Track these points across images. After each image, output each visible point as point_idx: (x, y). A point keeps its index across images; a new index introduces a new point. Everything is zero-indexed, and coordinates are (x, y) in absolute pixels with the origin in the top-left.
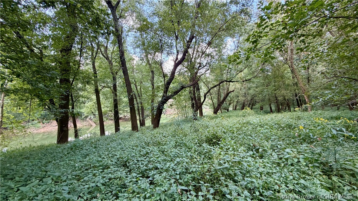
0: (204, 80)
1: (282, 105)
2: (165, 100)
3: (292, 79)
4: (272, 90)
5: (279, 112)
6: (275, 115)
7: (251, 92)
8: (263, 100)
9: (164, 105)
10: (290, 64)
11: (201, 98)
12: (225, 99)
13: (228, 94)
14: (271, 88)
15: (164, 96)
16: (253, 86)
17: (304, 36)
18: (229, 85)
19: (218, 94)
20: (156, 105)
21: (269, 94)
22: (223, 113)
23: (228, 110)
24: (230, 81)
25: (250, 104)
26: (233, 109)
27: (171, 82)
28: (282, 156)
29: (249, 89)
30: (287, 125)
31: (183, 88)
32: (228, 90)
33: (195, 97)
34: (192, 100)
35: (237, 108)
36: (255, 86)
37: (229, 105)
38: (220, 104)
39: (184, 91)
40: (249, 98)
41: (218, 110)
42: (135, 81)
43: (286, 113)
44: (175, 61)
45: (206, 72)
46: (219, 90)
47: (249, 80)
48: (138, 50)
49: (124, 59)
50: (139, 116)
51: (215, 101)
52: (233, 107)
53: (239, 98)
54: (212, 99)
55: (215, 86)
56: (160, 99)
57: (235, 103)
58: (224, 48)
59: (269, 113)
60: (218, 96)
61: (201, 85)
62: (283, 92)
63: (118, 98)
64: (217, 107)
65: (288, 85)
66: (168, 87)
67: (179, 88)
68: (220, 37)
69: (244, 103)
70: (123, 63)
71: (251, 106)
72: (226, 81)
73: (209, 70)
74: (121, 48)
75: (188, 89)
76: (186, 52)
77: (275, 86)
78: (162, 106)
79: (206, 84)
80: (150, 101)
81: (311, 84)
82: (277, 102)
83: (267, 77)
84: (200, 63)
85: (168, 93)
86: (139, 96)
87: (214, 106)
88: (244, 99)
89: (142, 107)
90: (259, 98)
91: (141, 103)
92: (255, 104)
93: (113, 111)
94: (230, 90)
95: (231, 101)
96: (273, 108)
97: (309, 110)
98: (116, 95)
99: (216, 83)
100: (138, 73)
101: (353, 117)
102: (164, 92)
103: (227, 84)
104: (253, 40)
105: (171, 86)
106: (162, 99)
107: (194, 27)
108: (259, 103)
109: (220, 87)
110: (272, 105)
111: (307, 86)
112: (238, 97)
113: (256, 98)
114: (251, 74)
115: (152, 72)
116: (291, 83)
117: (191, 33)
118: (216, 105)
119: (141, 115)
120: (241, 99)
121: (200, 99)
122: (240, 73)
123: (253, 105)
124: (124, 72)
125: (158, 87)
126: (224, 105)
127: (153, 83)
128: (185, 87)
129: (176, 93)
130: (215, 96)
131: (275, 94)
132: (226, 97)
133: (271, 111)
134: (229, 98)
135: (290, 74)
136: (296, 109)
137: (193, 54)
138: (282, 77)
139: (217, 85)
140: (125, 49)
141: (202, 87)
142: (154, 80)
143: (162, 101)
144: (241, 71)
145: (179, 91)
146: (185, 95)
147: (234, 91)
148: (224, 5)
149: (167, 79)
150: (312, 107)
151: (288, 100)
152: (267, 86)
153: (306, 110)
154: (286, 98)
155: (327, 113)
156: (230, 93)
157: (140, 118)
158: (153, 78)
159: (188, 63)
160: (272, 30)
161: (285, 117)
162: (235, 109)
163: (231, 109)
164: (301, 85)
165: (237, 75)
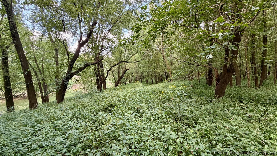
0: (107, 60)
1: (158, 79)
2: (70, 76)
3: (163, 62)
4: (153, 69)
5: (157, 83)
6: (154, 85)
7: (141, 70)
8: (148, 76)
9: (68, 81)
10: (162, 52)
11: (105, 74)
12: (123, 75)
13: (125, 72)
14: (152, 67)
15: (68, 73)
16: (142, 66)
17: (166, 33)
18: (126, 65)
19: (118, 71)
20: (60, 81)
21: (151, 72)
22: (122, 86)
23: (126, 83)
24: (126, 62)
25: (140, 79)
26: (129, 83)
27: (76, 60)
28: (153, 113)
29: (140, 68)
30: (160, 91)
31: (87, 65)
32: (125, 68)
33: (99, 73)
34: (97, 76)
35: (132, 81)
36: (143, 66)
37: (127, 80)
38: (120, 79)
39: (89, 68)
40: (140, 74)
41: (118, 84)
42: (35, 57)
43: (160, 83)
44: (79, 42)
45: (108, 53)
46: (119, 68)
47: (138, 61)
48: (37, 26)
49: (17, 33)
50: (41, 92)
51: (116, 77)
52: (129, 81)
53: (133, 75)
54: (113, 75)
55: (115, 65)
56: (65, 75)
57: (131, 78)
58: (122, 36)
59: (151, 84)
60: (118, 73)
61: (105, 64)
62: (159, 70)
63: (11, 75)
64: (118, 81)
65: (161, 66)
66: (73, 64)
67: (83, 65)
68: (118, 27)
69: (136, 78)
70: (15, 36)
71: (141, 80)
72: (123, 61)
73: (110, 52)
74: (11, 20)
75: (92, 67)
76: (89, 35)
77: (154, 66)
78: (66, 81)
79: (109, 63)
80: (54, 78)
81: (172, 66)
82: (155, 77)
83: (150, 60)
84: (102, 46)
85: (72, 70)
86: (41, 73)
87: (115, 81)
88: (136, 75)
89: (44, 83)
90: (145, 75)
91: (43, 80)
92: (143, 78)
93: (4, 90)
94: (127, 68)
95: (127, 76)
96: (154, 81)
97: (171, 81)
98: (8, 71)
99: (116, 63)
100: (39, 49)
101: (190, 84)
102: (69, 69)
103: (124, 64)
104: (136, 30)
105: (76, 63)
106: (66, 75)
107: (97, 15)
108: (145, 77)
109: (119, 66)
110: (153, 79)
111: (171, 67)
112: (132, 73)
113: (144, 74)
114: (140, 57)
115: (56, 50)
116: (162, 65)
117: (94, 19)
118: (117, 80)
119: (43, 92)
120: (135, 75)
121: (103, 75)
122: (133, 56)
123: (142, 79)
124: (16, 46)
125: (62, 64)
126: (123, 79)
127: (58, 60)
128: (89, 65)
129: (81, 69)
130: (116, 73)
131: (155, 71)
132: (124, 73)
133: (153, 83)
134: (126, 75)
135: (162, 59)
136: (165, 81)
137: (97, 37)
138: (158, 61)
139: (117, 64)
140: (18, 21)
141: (106, 65)
142: (58, 57)
143: (66, 77)
144: (134, 55)
145: (84, 68)
146: (91, 72)
147: (129, 69)
148: (121, 3)
149: (71, 57)
150: (173, 80)
151: (161, 75)
152: (150, 66)
153: (170, 81)
154: (160, 74)
155: (179, 82)
156: (126, 70)
157: (42, 95)
158: (57, 55)
159: (93, 45)
160: (148, 25)
161: (158, 86)
162: (131, 83)
163: (128, 82)
164: (168, 66)
165: (131, 57)
